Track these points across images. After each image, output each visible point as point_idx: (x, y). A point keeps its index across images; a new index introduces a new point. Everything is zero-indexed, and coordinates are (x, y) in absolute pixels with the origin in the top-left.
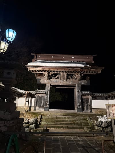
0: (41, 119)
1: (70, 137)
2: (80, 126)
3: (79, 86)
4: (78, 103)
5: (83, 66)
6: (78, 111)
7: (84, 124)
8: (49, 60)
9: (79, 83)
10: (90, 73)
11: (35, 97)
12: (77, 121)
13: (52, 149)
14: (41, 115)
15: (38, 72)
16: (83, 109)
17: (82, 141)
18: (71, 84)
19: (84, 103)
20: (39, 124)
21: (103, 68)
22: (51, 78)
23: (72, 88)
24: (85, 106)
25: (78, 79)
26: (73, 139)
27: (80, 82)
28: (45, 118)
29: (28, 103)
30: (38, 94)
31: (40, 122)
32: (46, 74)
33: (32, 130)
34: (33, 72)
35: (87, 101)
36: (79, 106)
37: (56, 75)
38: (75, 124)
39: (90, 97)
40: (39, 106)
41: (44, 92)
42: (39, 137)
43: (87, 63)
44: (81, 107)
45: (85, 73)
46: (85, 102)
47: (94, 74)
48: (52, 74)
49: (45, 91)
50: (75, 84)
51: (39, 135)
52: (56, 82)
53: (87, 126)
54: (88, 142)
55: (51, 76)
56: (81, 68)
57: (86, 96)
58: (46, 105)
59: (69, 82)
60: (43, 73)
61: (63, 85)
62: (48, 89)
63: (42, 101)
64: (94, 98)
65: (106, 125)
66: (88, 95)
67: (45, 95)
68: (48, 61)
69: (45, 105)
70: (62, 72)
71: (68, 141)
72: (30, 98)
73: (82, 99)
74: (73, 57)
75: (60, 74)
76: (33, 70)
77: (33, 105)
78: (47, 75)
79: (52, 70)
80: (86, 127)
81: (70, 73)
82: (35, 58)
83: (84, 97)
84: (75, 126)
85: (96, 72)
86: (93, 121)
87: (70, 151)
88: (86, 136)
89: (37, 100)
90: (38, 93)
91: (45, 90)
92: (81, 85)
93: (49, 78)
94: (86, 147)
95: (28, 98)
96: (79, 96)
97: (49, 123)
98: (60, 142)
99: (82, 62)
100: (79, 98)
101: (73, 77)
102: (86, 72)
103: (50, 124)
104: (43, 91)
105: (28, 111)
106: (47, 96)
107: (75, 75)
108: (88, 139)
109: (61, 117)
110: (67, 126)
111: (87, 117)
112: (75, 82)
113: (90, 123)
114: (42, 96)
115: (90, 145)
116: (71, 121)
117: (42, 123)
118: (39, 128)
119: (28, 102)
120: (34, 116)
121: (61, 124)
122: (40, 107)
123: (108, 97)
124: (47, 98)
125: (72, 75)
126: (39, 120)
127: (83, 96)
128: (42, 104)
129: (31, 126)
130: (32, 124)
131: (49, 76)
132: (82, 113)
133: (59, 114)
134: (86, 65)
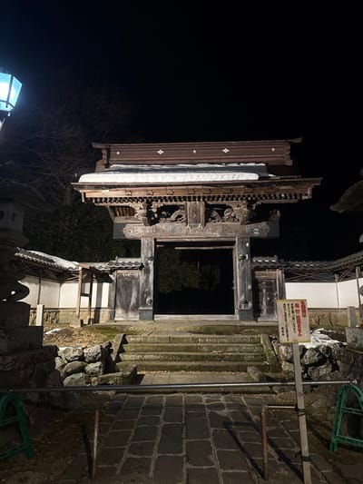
0: (121, 344)
1: (199, 395)
2: (237, 363)
3: (243, 243)
4: (241, 295)
5: (254, 177)
6: (241, 319)
7: (250, 356)
8: (150, 162)
9: (244, 233)
10: (276, 198)
11: (110, 281)
12: (231, 349)
13: (133, 431)
14: (122, 335)
15: (115, 204)
16: (256, 311)
17: (229, 406)
18: (219, 236)
19: (260, 294)
20: (114, 359)
21: (318, 181)
22: (156, 221)
23: (224, 247)
24: (264, 303)
25: (241, 219)
26: (204, 403)
27: (248, 228)
28: (135, 342)
29: (87, 298)
30: (119, 271)
31: (118, 356)
32: (139, 208)
33: (93, 379)
34: (101, 204)
35: (271, 286)
36: (246, 302)
37: (171, 209)
38: (222, 358)
39: (279, 273)
40: (123, 307)
41: (136, 263)
42: (108, 398)
43: (270, 168)
44: (250, 305)
45: (261, 199)
46: (264, 291)
47: (291, 201)
48: (158, 209)
49: (139, 260)
50: (234, 234)
51: (109, 393)
52: (173, 231)
53: (260, 361)
54: (248, 411)
55: (156, 215)
56: (248, 184)
57: (267, 272)
58: (144, 304)
59: (213, 232)
60: (129, 204)
61: (193, 240)
62: (150, 256)
63: (131, 293)
64: (291, 276)
65: (316, 358)
66: (274, 268)
67: (140, 272)
68: (146, 167)
69: (140, 302)
70: (190, 201)
71: (188, 407)
72: (95, 285)
73: (255, 283)
74: (226, 151)
75: (184, 208)
76: (96, 199)
77: (105, 303)
78: (144, 211)
79: (157, 195)
80: (256, 366)
81: (214, 203)
82: (104, 157)
83: (260, 275)
84: (223, 363)
85: (296, 195)
86: (278, 348)
87: (184, 436)
88: (246, 393)
89: (117, 290)
90: (120, 269)
91: (139, 256)
92: (251, 238)
93: (151, 220)
94: (237, 424)
95: (89, 284)
96: (244, 272)
97: (146, 357)
98: (164, 410)
99: (253, 164)
100: (243, 277)
101: (226, 215)
102: (264, 195)
103: (148, 360)
104: (133, 260)
105: (89, 323)
106: (148, 277)
107: (231, 208)
108: (250, 401)
109: (183, 338)
110: (197, 363)
111: (261, 336)
112: (231, 228)
113: (269, 354)
114: (133, 277)
115: (249, 419)
116: (211, 349)
117: (124, 356)
118: (115, 372)
119: (90, 296)
120: (104, 337)
121: (181, 358)
122: (126, 309)
123: (337, 273)
124: (147, 281)
125: (222, 210)
126: (115, 348)
127: (257, 272)
128: (133, 300)
129: (91, 367)
130: (94, 361)
131: (149, 214)
132: (254, 323)
133: (182, 328)
134: (264, 175)
